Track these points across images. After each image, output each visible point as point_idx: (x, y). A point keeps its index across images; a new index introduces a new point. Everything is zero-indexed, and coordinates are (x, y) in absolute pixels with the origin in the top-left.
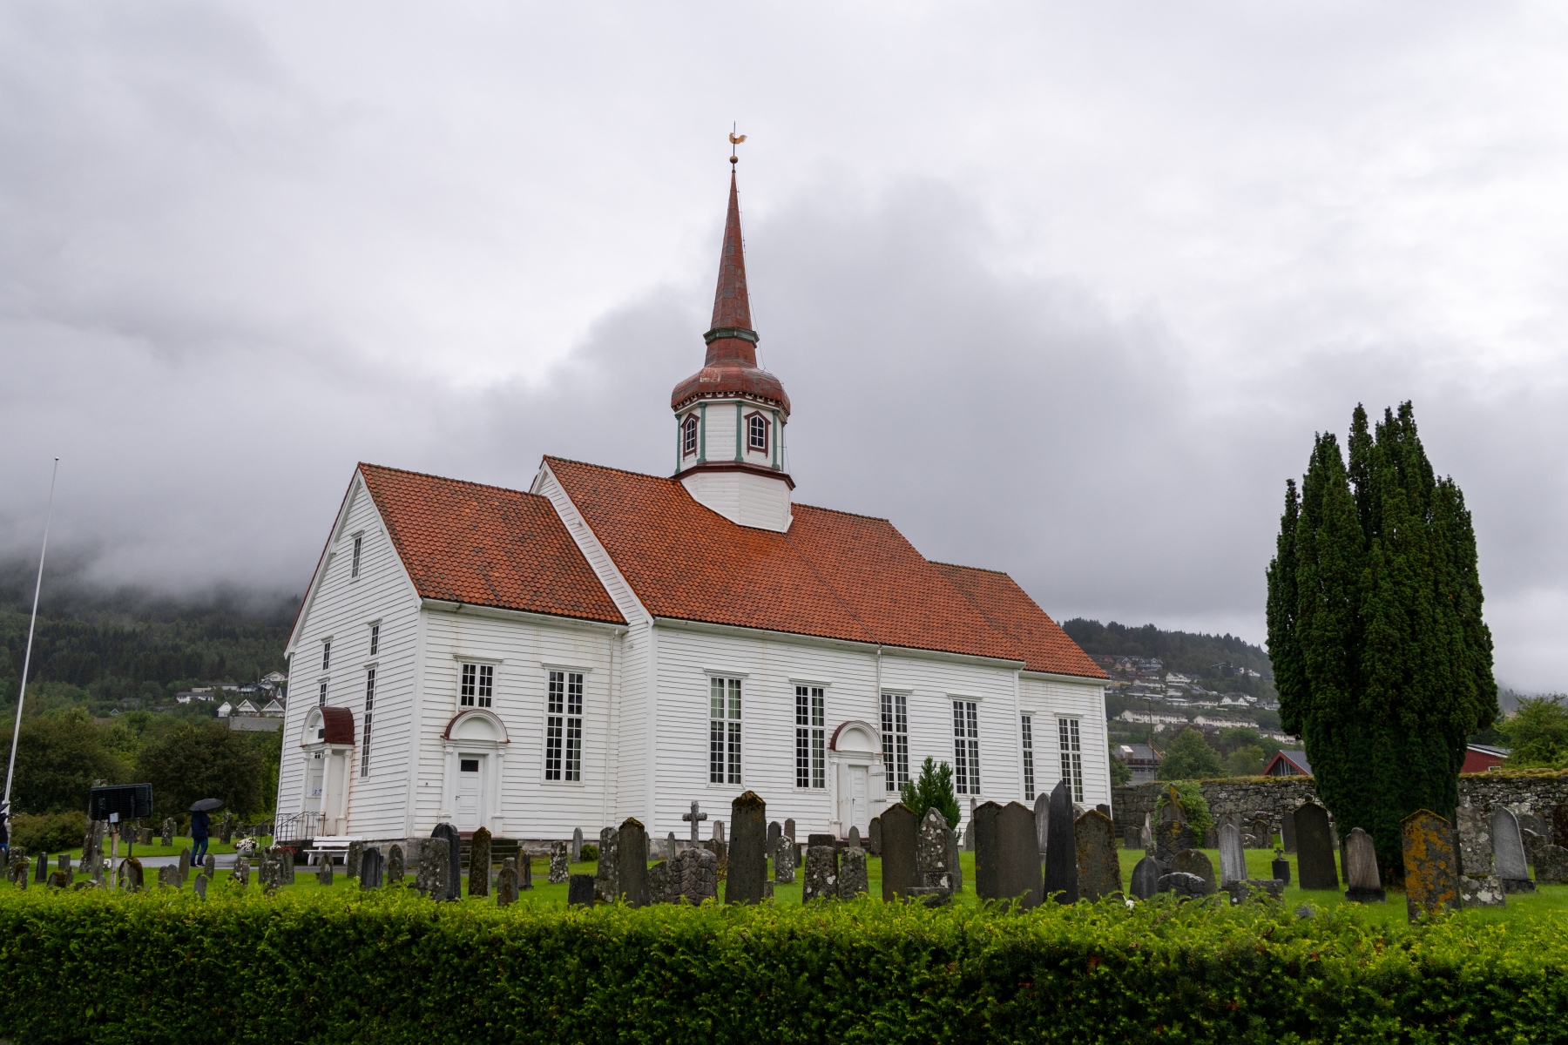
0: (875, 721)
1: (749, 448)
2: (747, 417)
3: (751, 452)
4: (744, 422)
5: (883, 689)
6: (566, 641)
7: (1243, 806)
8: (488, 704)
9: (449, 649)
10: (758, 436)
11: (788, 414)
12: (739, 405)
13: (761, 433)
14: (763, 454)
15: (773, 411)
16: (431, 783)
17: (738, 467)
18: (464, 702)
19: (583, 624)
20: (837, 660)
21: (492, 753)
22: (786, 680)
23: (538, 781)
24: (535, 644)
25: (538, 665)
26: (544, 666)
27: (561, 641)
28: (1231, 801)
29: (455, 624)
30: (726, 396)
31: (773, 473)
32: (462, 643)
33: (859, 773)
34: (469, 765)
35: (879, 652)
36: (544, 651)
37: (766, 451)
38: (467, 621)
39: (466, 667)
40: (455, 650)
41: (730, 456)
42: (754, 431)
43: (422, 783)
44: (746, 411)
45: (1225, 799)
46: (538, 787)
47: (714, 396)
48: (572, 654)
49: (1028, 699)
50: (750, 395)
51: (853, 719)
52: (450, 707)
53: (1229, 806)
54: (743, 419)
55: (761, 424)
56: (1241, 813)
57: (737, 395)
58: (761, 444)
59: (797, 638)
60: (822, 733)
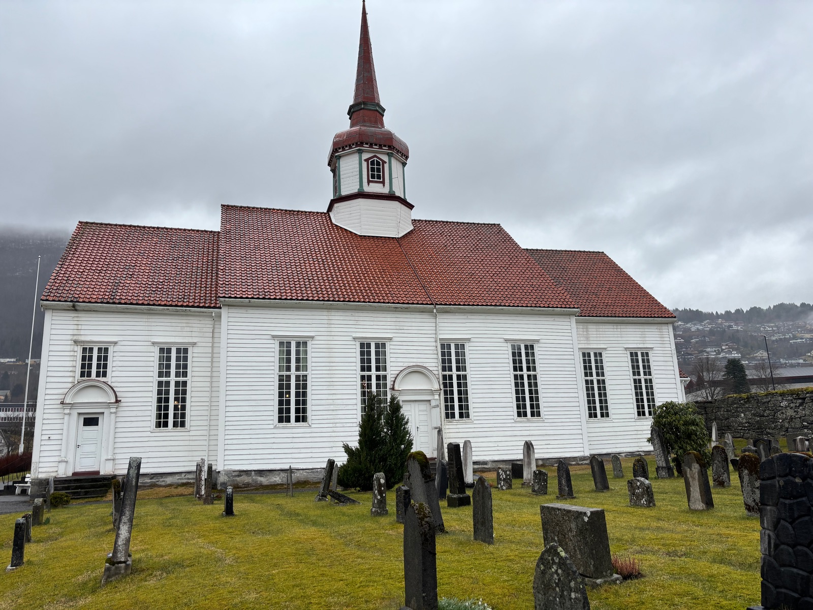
0: (433, 363)
1: (369, 182)
2: (367, 160)
3: (370, 184)
4: (364, 164)
5: (440, 339)
6: (174, 324)
7: (801, 412)
8: (105, 375)
9: (70, 337)
10: (376, 172)
11: (407, 158)
12: (360, 152)
13: (379, 170)
14: (382, 185)
15: (388, 154)
16: (52, 437)
17: (361, 195)
18: (82, 375)
19: (183, 311)
20: (398, 319)
21: (106, 411)
22: (350, 338)
23: (148, 429)
24: (147, 328)
25: (149, 343)
26: (154, 343)
27: (169, 324)
28: (791, 408)
29: (76, 319)
30: (351, 147)
31: (391, 197)
32: (82, 332)
33: (423, 407)
34: (91, 421)
35: (435, 311)
36: (153, 333)
37: (383, 183)
38: (87, 315)
39: (84, 350)
40: (75, 338)
41: (355, 189)
42: (373, 170)
43: (46, 437)
44: (365, 156)
45: (786, 407)
46: (149, 434)
47: (344, 150)
48: (180, 334)
49: (598, 339)
50: (367, 144)
51: (411, 364)
52: (71, 380)
53: (790, 413)
54: (363, 162)
55: (378, 164)
56: (800, 418)
57: (357, 145)
58: (379, 177)
59: (356, 306)
60: (385, 377)
